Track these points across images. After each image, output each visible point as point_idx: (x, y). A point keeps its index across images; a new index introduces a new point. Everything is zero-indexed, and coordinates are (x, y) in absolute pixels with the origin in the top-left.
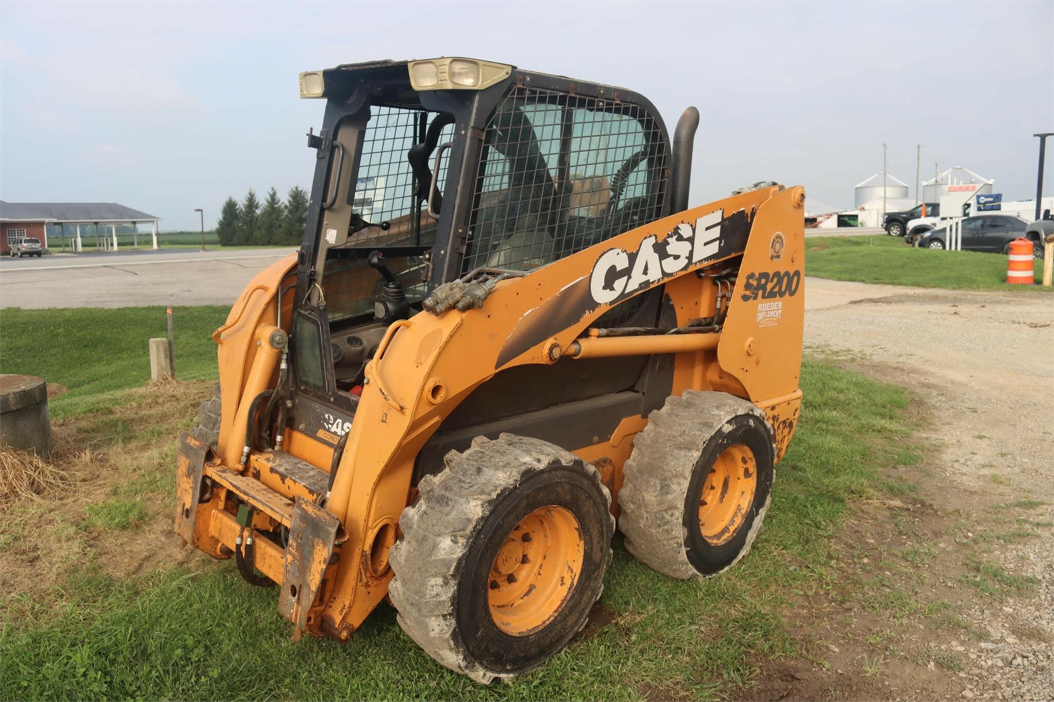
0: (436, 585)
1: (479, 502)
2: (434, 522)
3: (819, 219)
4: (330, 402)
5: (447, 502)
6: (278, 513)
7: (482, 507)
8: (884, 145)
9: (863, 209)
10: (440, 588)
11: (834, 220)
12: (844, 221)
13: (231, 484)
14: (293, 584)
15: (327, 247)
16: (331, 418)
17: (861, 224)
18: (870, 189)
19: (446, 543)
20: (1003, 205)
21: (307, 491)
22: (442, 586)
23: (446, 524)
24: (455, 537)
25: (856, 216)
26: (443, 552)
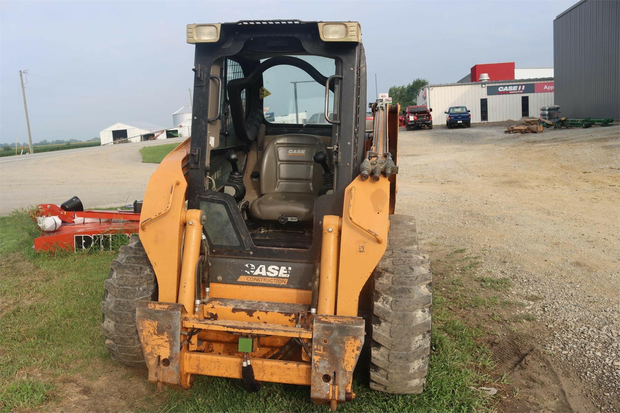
0: (419, 340)
1: (425, 286)
2: (407, 304)
3: (156, 135)
4: (250, 255)
5: (409, 291)
6: (294, 332)
7: (427, 288)
8: (190, 90)
9: (181, 126)
10: (421, 341)
11: (164, 135)
12: (171, 134)
13: (224, 326)
14: (325, 373)
15: (210, 149)
16: (252, 266)
17: (180, 135)
18: (181, 115)
19: (419, 314)
20: (275, 118)
21: (283, 315)
22: (422, 340)
23: (416, 303)
24: (423, 308)
25: (177, 131)
26: (419, 320)
